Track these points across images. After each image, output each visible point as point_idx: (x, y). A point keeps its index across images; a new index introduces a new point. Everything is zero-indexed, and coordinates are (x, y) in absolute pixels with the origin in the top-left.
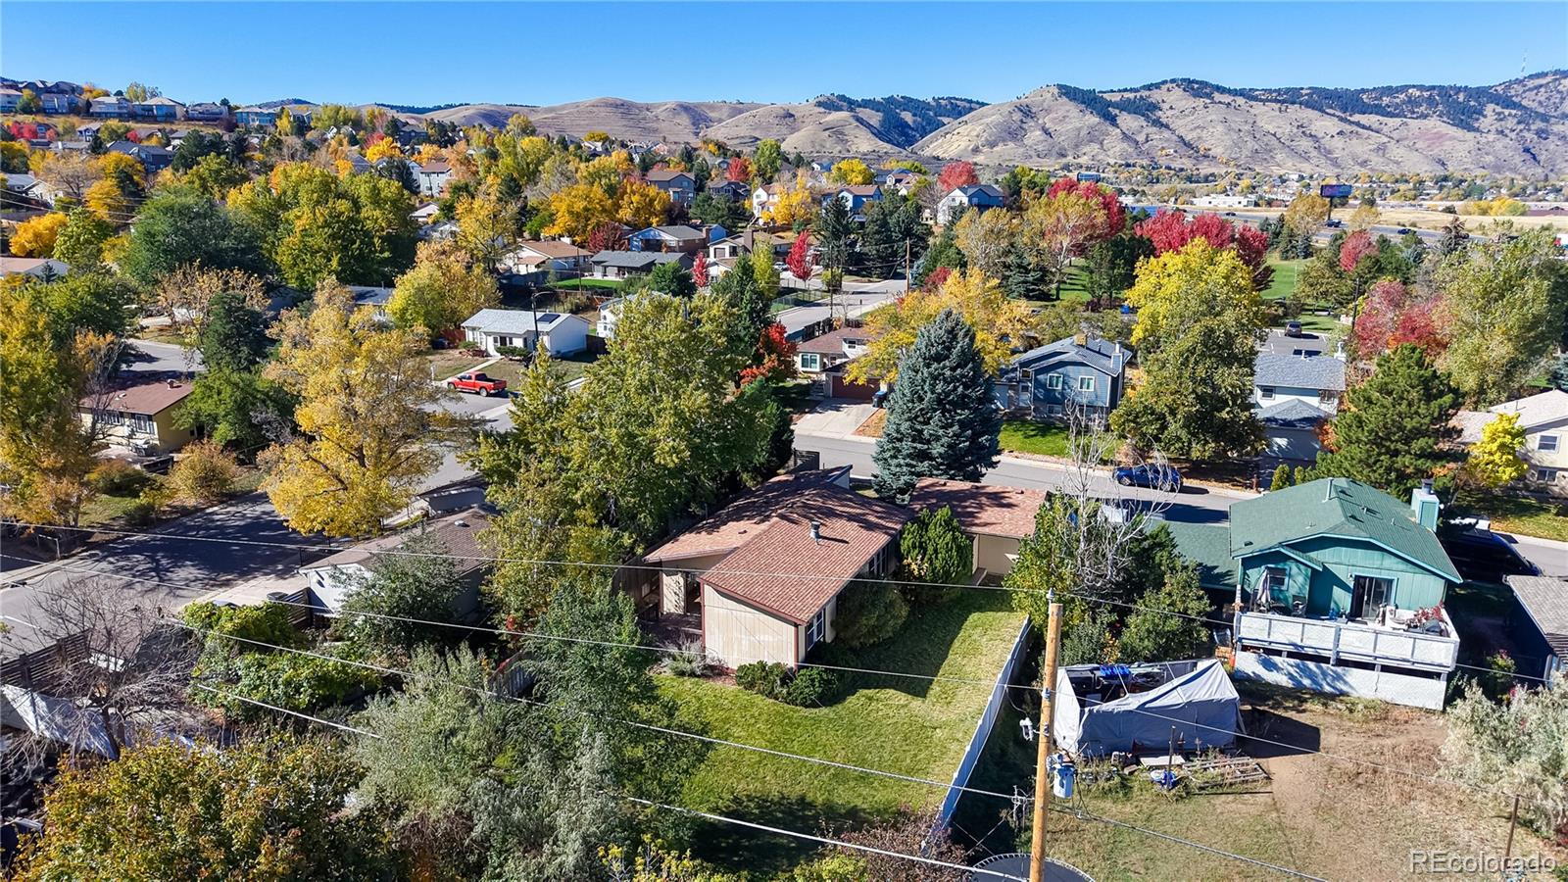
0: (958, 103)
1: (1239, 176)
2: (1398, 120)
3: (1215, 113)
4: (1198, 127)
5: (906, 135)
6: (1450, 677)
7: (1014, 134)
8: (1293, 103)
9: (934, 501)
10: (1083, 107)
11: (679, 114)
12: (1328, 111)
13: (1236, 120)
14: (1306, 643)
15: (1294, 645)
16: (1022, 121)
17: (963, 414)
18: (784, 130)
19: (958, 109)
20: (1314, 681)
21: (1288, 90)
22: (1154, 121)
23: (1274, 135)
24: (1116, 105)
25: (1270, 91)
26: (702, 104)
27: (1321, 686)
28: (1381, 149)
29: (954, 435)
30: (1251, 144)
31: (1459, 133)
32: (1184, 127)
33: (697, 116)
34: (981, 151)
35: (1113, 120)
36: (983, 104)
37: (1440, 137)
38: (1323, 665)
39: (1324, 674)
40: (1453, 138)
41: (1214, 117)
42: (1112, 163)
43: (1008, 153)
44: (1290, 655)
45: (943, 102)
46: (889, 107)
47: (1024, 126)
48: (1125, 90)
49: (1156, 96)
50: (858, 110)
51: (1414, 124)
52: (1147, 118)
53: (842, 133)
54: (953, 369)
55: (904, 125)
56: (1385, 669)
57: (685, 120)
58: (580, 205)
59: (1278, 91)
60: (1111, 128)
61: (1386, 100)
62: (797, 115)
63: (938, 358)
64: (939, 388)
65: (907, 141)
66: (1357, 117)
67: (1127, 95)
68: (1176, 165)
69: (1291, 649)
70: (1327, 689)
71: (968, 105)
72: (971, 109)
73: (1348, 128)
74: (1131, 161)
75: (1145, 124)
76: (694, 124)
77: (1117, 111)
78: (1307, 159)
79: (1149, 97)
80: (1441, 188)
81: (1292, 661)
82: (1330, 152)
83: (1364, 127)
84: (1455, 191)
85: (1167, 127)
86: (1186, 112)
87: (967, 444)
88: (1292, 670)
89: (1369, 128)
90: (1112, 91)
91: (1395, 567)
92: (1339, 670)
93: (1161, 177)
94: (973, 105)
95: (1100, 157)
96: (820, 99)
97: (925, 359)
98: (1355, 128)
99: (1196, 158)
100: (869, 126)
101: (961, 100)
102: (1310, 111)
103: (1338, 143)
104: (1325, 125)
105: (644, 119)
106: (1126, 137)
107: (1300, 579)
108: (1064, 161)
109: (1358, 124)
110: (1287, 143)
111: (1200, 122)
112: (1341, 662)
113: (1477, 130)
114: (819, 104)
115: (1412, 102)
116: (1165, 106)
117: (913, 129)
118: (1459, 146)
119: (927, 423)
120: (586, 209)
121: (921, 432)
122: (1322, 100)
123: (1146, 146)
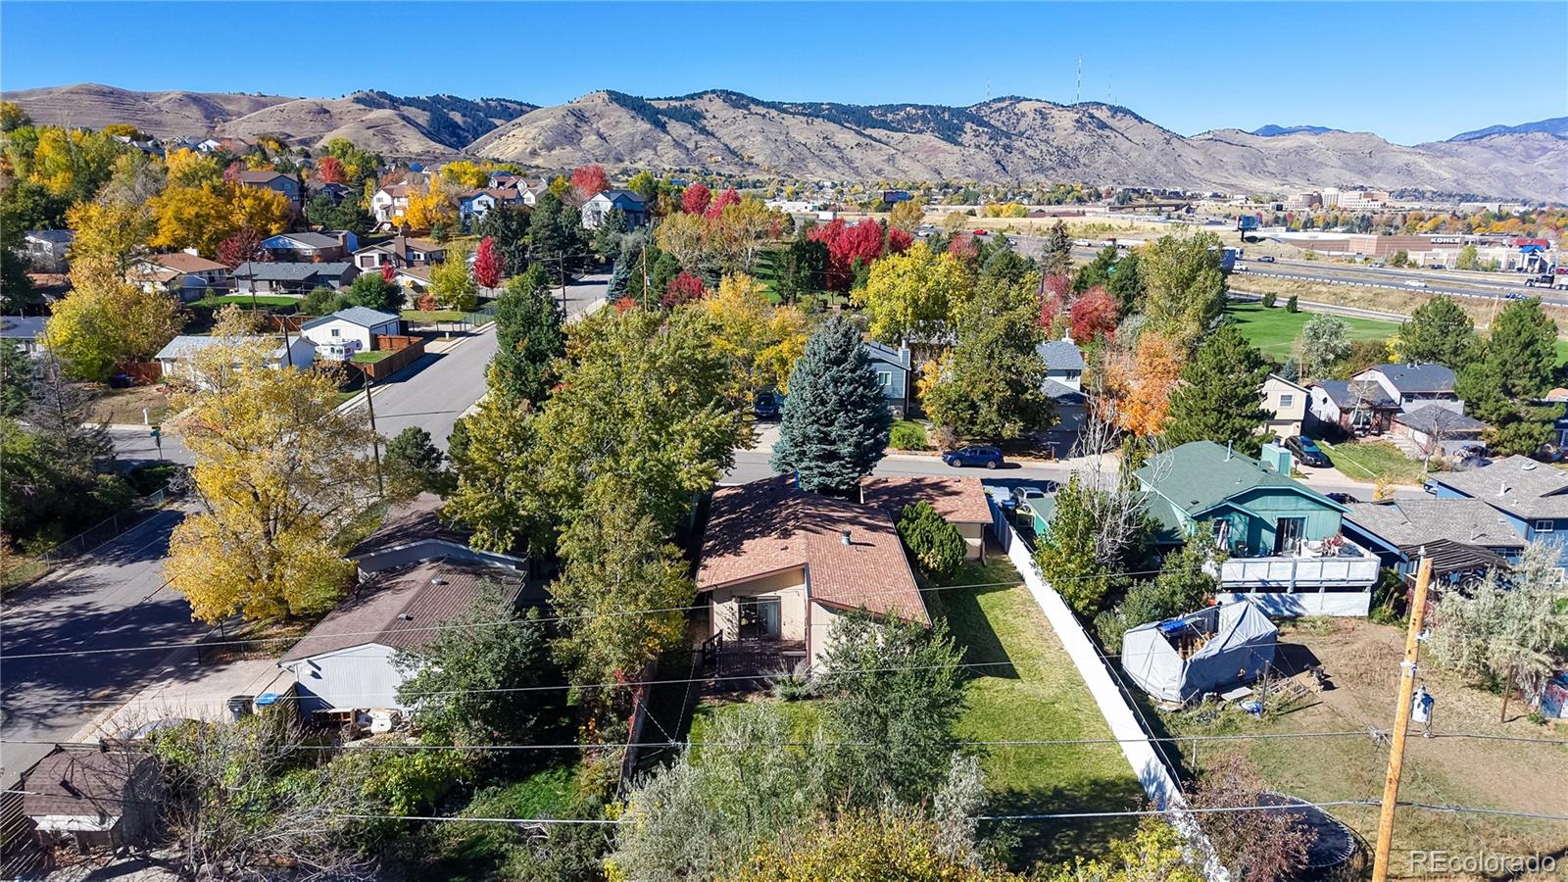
0: (508, 104)
1: (782, 183)
2: (901, 135)
3: (753, 123)
4: (740, 136)
5: (458, 136)
6: (1373, 589)
7: (570, 137)
8: (817, 117)
9: (886, 497)
10: (633, 113)
11: (186, 105)
12: (846, 124)
13: (772, 131)
14: (1271, 578)
15: (1263, 581)
16: (576, 125)
17: (864, 413)
18: (320, 127)
19: (512, 111)
20: (1277, 609)
21: (811, 105)
22: (701, 129)
23: (805, 145)
24: (664, 113)
25: (796, 105)
26: (217, 96)
27: (1282, 611)
28: (891, 159)
29: (860, 434)
30: (787, 154)
31: (948, 146)
32: (727, 135)
33: (212, 110)
34: (539, 155)
35: (663, 127)
36: (535, 107)
37: (934, 149)
38: (1283, 594)
39: (1284, 602)
40: (945, 151)
41: (752, 127)
42: (667, 168)
43: (564, 157)
44: (1258, 590)
45: (493, 104)
46: (435, 105)
47: (579, 130)
48: (671, 99)
49: (700, 105)
50: (402, 108)
51: (914, 138)
52: (694, 126)
53: (389, 133)
54: (853, 371)
55: (455, 125)
56: (1328, 590)
57: (195, 112)
58: (190, 212)
59: (803, 105)
60: (662, 135)
61: (890, 116)
62: (333, 111)
63: (838, 362)
64: (842, 390)
65: (460, 142)
66: (869, 131)
67: (673, 103)
68: (725, 171)
69: (1260, 584)
70: (1286, 613)
71: (518, 107)
72: (522, 112)
73: (864, 140)
74: (685, 168)
75: (693, 132)
76: (207, 117)
77: (666, 119)
78: (834, 168)
79: (693, 106)
80: (945, 194)
81: (1260, 595)
82: (851, 162)
83: (875, 140)
84: (956, 197)
85: (713, 135)
86: (728, 122)
87: (872, 441)
88: (1259, 602)
89: (880, 141)
90: (659, 99)
91: (1305, 507)
92: (1295, 596)
93: (715, 183)
94: (524, 108)
95: (656, 162)
96: (358, 95)
97: (825, 362)
98: (869, 141)
99: (741, 165)
100: (417, 126)
101: (511, 102)
102: (831, 124)
103: (856, 154)
104: (845, 137)
105: (142, 110)
106: (677, 144)
107: (1241, 527)
108: (622, 166)
109: (870, 137)
110: (817, 153)
111: (741, 132)
112: (1297, 590)
113: (961, 144)
114: (358, 100)
115: (909, 118)
116: (709, 115)
117: (464, 130)
118: (949, 158)
119: (831, 423)
120: (198, 216)
121: (827, 434)
122: (841, 114)
123: (696, 153)
